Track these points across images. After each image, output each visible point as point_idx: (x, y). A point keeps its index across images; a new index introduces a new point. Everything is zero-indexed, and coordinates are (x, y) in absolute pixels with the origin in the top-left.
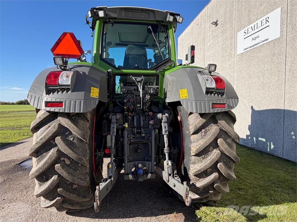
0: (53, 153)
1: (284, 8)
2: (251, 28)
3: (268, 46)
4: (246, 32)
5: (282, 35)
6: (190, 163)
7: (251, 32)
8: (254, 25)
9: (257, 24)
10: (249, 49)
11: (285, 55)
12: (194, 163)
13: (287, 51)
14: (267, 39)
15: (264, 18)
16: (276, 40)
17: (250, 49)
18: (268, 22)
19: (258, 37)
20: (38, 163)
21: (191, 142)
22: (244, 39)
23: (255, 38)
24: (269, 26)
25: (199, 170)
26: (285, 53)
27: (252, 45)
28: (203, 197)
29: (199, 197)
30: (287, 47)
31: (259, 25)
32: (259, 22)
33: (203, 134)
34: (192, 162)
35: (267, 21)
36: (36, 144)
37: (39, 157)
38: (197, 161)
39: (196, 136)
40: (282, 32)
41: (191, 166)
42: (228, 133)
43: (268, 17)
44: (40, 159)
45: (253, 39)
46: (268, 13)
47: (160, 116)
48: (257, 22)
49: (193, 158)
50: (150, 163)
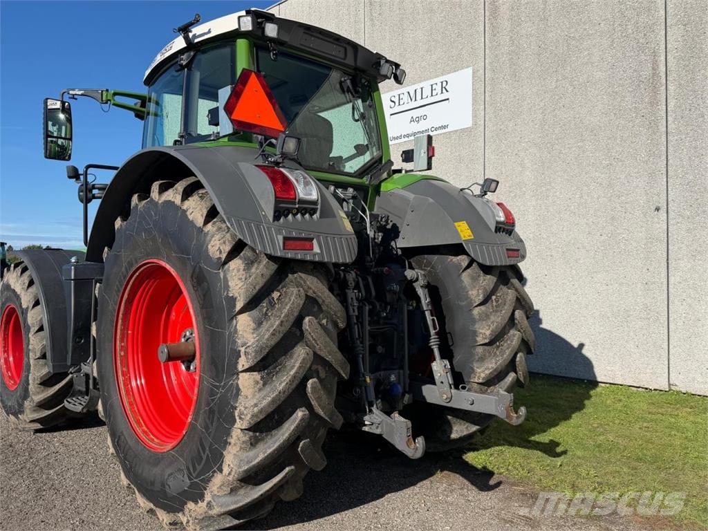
0: (308, 354)
1: (478, 71)
2: (406, 94)
3: (448, 140)
4: (396, 100)
5: (475, 124)
6: (473, 361)
7: (408, 103)
8: (416, 91)
9: (422, 88)
10: (403, 140)
11: (483, 163)
12: (482, 359)
13: (487, 156)
14: (445, 127)
15: (438, 80)
16: (463, 130)
17: (406, 139)
18: (447, 91)
19: (425, 117)
20: (264, 385)
21: (474, 321)
22: (391, 115)
23: (417, 119)
24: (448, 99)
25: (495, 370)
26: (482, 160)
27: (410, 132)
28: (484, 427)
29: (478, 427)
30: (486, 148)
31: (427, 92)
32: (426, 85)
33: (494, 304)
34: (477, 357)
35: (444, 89)
36: (273, 337)
37: (270, 368)
38: (487, 354)
39: (483, 308)
40: (475, 116)
41: (475, 365)
42: (522, 301)
43: (447, 82)
44: (271, 373)
45: (412, 120)
46: (444, 73)
47: (409, 274)
48: (421, 85)
49: (480, 350)
50: (401, 371)
